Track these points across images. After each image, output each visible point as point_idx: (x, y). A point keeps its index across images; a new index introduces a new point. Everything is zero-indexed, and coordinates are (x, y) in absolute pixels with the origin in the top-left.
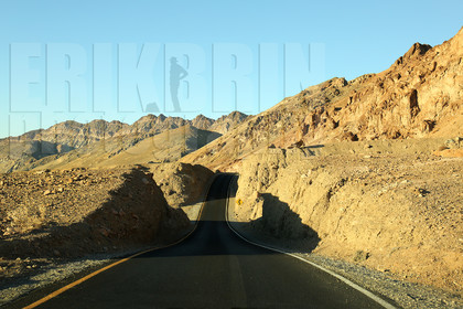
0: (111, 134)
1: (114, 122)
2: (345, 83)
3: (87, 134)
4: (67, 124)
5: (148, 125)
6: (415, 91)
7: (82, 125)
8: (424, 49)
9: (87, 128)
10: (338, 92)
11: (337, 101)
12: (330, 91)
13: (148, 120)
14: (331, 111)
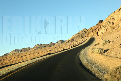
0: (28, 51)
1: (28, 48)
2: (87, 30)
3: (21, 52)
4: (15, 50)
5: (37, 47)
6: (97, 32)
7: (19, 50)
8: (102, 21)
9: (21, 51)
10: (85, 33)
11: (85, 35)
12: (84, 33)
13: (37, 46)
14: (84, 37)
